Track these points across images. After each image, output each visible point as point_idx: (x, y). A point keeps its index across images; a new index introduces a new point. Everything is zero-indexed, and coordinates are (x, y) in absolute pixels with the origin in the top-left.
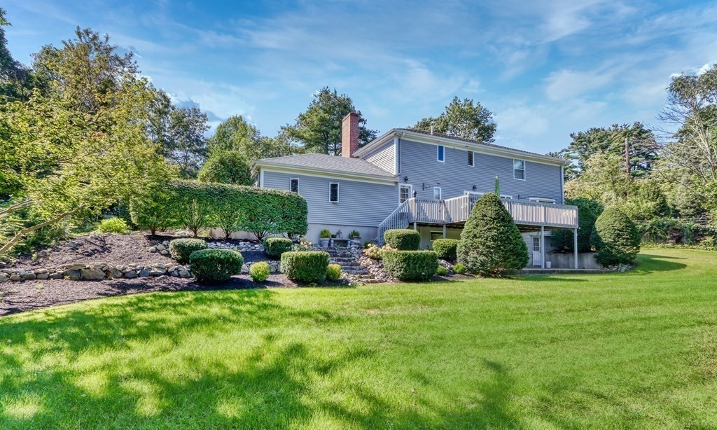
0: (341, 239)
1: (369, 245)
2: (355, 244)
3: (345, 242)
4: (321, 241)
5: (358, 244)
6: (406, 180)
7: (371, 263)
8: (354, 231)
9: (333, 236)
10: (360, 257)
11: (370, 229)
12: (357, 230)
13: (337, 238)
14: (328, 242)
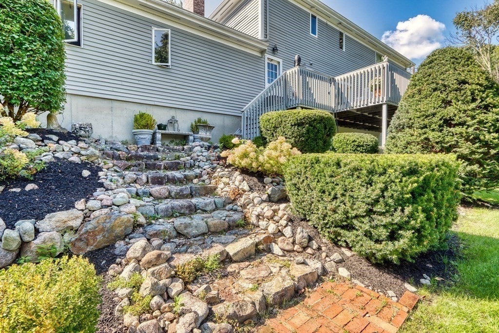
0: (176, 132)
1: (235, 140)
2: (202, 139)
3: (184, 138)
4: (135, 134)
5: (208, 140)
6: (274, 50)
7: (246, 188)
8: (199, 121)
9: (160, 127)
10: (214, 169)
11: (226, 118)
12: (205, 117)
13: (169, 131)
14: (149, 137)
